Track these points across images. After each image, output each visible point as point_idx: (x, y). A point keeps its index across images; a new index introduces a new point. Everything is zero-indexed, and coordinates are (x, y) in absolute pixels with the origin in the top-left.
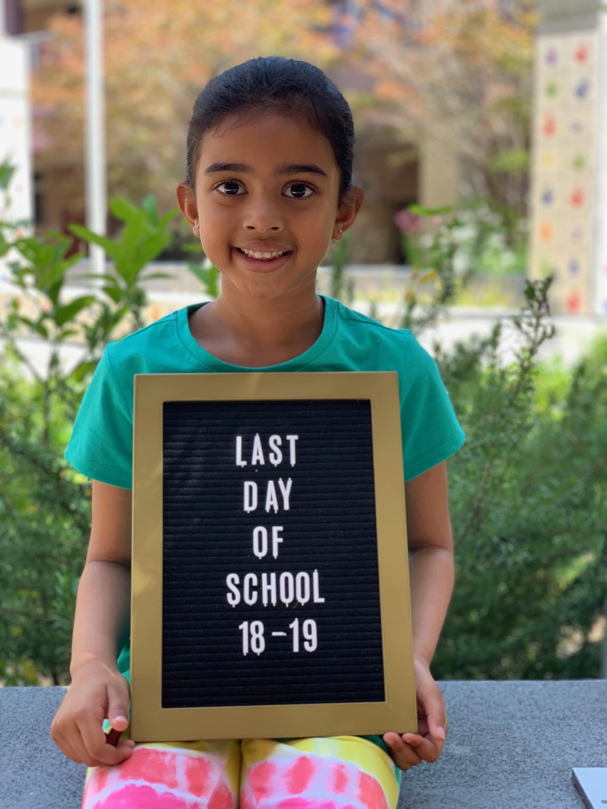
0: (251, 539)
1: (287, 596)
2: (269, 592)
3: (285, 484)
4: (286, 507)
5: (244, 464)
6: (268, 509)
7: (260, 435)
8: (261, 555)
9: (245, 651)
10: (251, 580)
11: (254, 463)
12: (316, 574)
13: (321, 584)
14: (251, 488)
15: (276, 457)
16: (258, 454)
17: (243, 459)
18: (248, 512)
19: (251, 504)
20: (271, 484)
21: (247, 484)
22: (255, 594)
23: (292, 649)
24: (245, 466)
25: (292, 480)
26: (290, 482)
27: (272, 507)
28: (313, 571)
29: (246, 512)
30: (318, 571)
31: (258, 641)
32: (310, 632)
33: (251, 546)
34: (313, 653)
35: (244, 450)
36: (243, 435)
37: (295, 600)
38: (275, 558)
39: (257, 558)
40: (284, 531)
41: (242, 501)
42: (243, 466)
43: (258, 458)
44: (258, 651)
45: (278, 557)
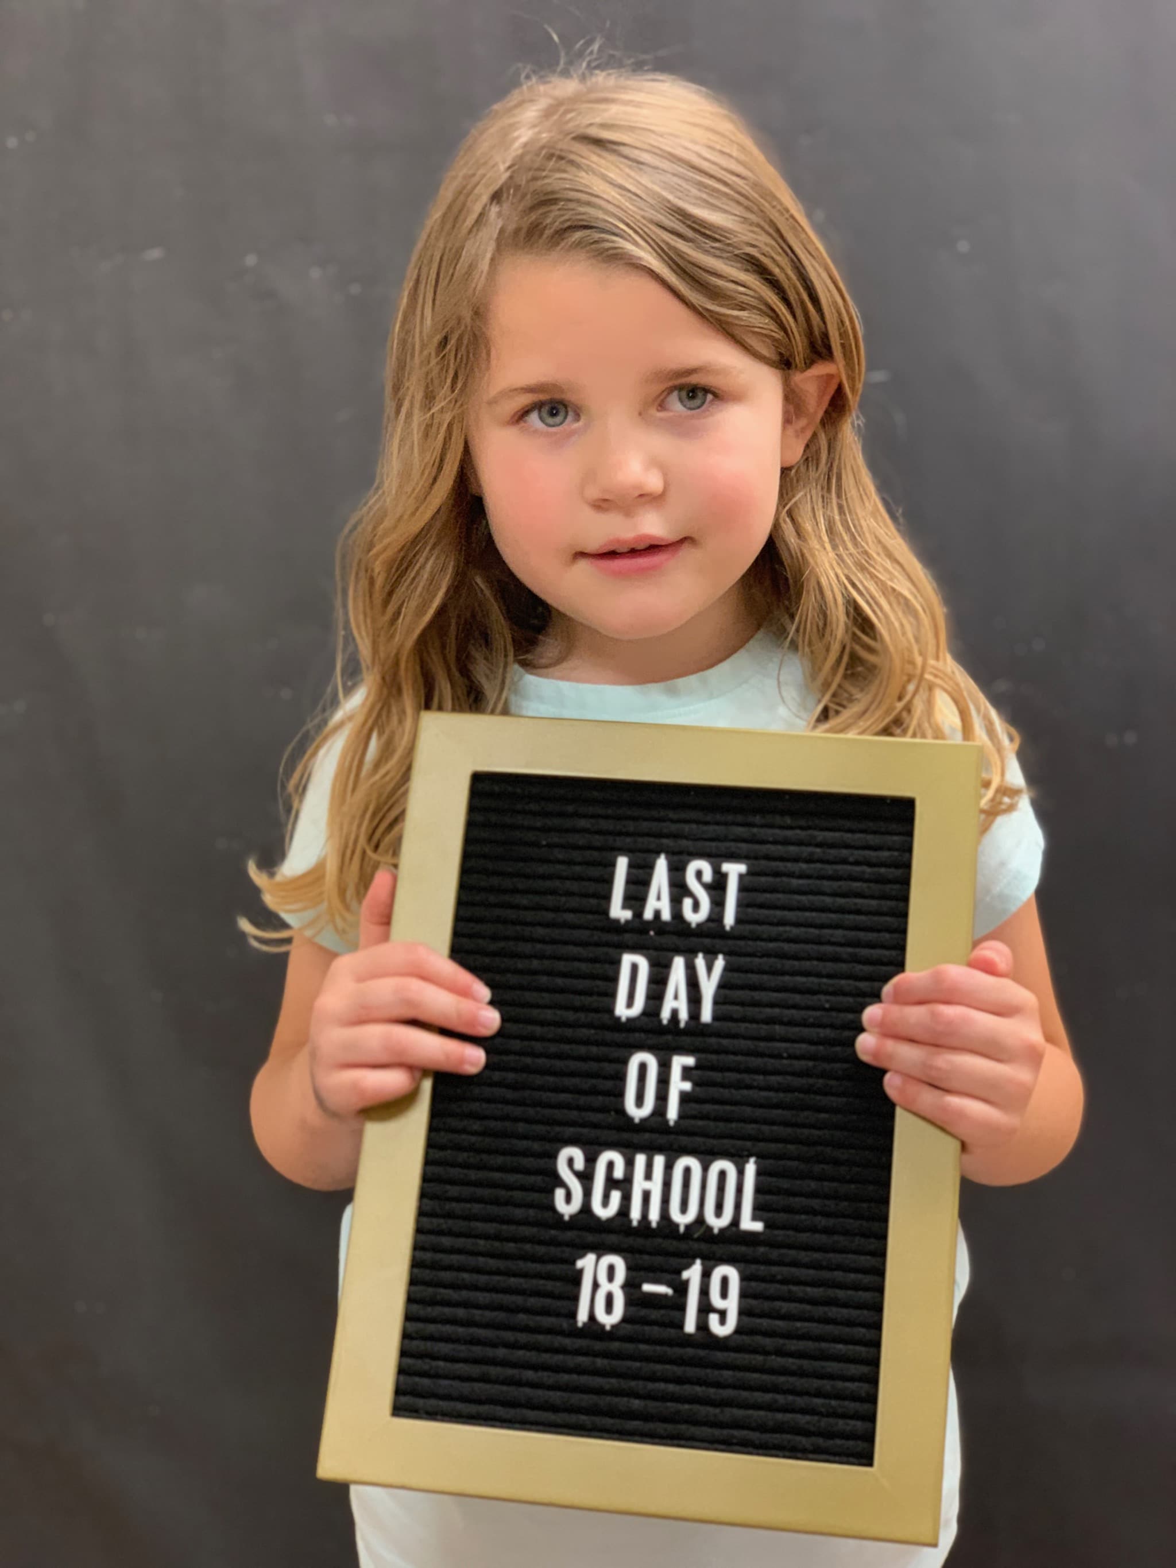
0: (622, 1078)
1: (684, 1208)
2: (646, 1196)
3: (710, 968)
4: (707, 1015)
5: (627, 915)
6: (665, 1015)
7: (667, 858)
8: (638, 1113)
9: (582, 1317)
10: (611, 1165)
11: (648, 915)
12: (751, 1168)
13: (758, 1190)
14: (635, 968)
15: (696, 907)
16: (659, 898)
17: (625, 906)
18: (624, 1019)
19: (630, 1003)
20: (679, 963)
21: (628, 959)
22: (616, 1196)
23: (681, 1325)
24: (627, 922)
25: (724, 959)
26: (720, 963)
27: (675, 1013)
28: (747, 1161)
29: (619, 1019)
30: (756, 1162)
31: (609, 1299)
32: (724, 1294)
33: (621, 1094)
34: (727, 1338)
35: (633, 887)
36: (630, 854)
37: (700, 1220)
38: (672, 1123)
39: (630, 1119)
40: (698, 1067)
41: (613, 995)
42: (623, 921)
43: (658, 905)
44: (608, 1320)
45: (676, 1122)
